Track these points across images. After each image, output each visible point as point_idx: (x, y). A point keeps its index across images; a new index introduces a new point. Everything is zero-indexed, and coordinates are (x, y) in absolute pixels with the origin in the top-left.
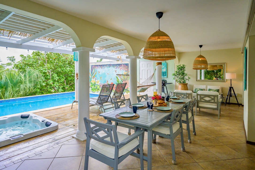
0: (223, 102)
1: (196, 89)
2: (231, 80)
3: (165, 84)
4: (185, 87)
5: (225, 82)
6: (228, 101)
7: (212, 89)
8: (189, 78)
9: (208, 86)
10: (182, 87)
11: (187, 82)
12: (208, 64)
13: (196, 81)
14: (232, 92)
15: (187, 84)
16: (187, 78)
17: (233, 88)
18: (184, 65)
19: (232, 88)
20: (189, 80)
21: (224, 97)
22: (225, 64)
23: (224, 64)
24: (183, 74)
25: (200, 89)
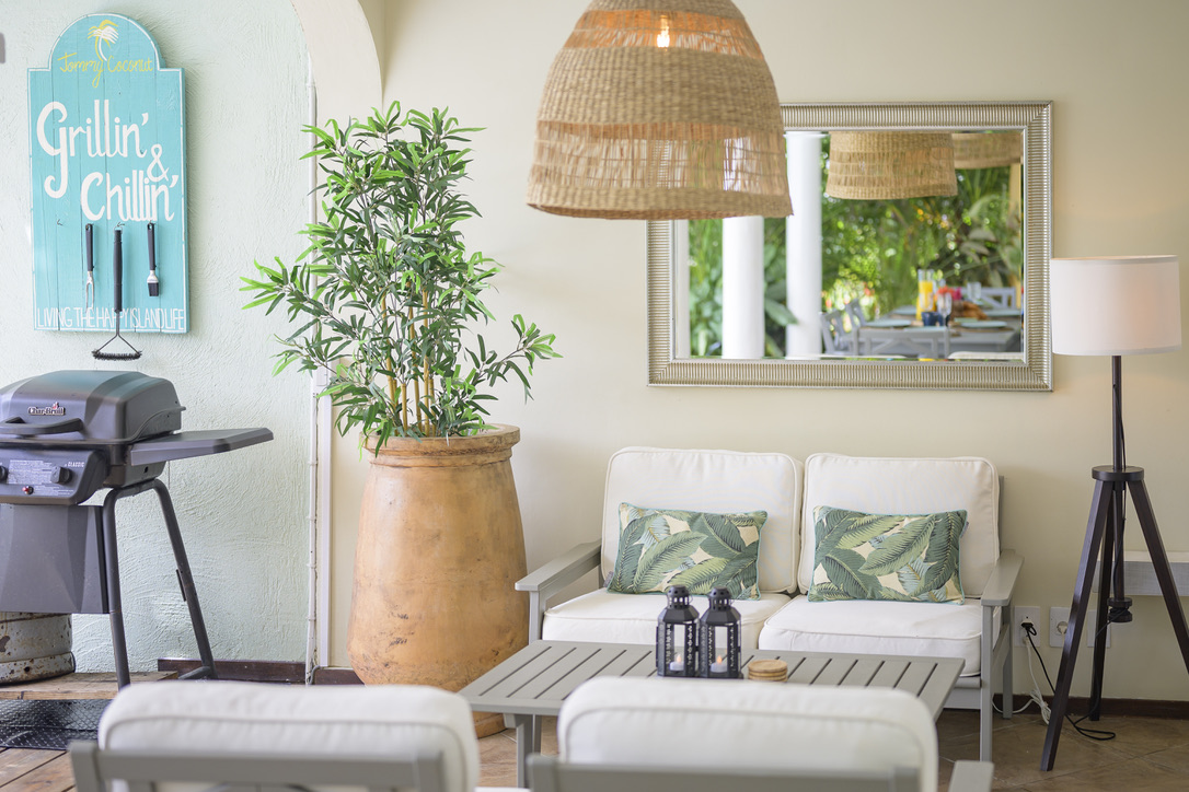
0: (1019, 700)
1: (635, 528)
2: (1117, 360)
3: (141, 454)
4: (462, 503)
5: (1043, 389)
6: (1080, 687)
7: (873, 508)
8: (532, 343)
9: (814, 466)
10: (421, 497)
11: (501, 408)
12: (786, 116)
13: (651, 381)
14: (1135, 550)
15: (514, 436)
16: (503, 343)
17: (1149, 482)
18: (434, 131)
19: (1135, 481)
20: (540, 371)
21: (1028, 626)
22: (1046, 112)
23: (1031, 115)
24: (439, 268)
25: (693, 519)
